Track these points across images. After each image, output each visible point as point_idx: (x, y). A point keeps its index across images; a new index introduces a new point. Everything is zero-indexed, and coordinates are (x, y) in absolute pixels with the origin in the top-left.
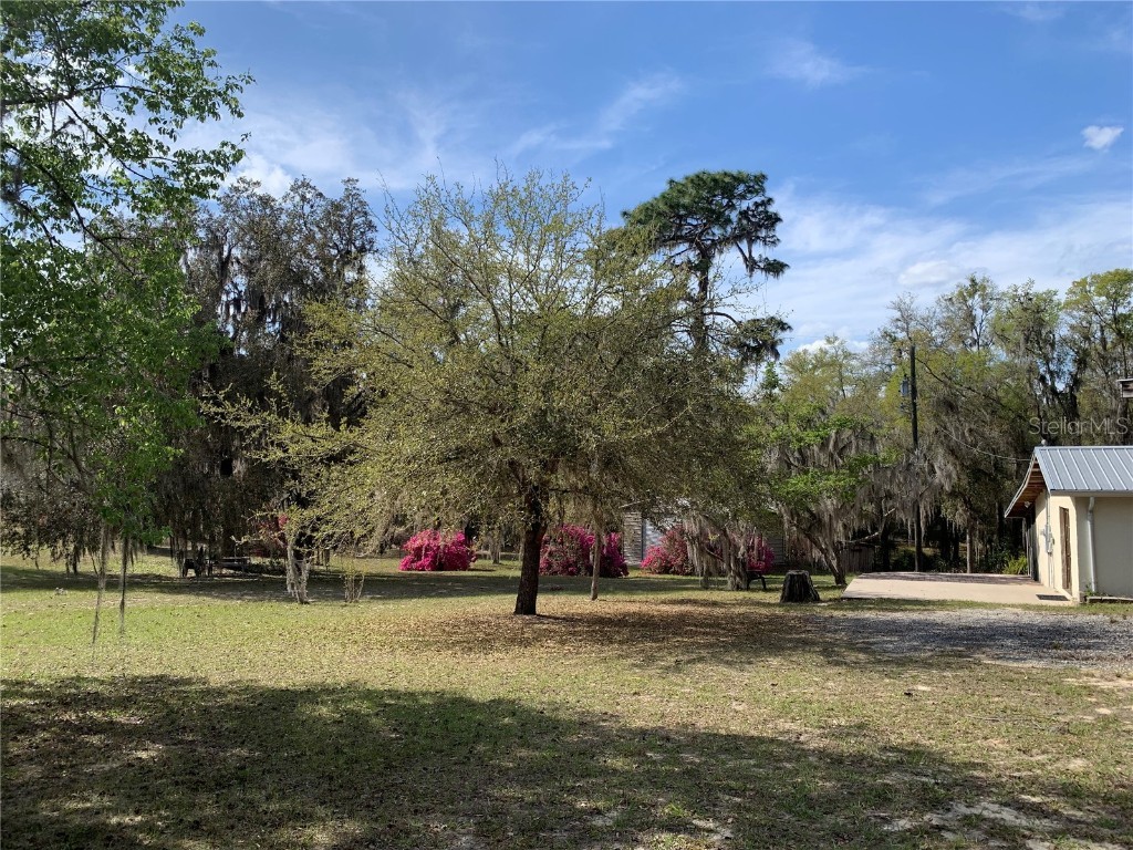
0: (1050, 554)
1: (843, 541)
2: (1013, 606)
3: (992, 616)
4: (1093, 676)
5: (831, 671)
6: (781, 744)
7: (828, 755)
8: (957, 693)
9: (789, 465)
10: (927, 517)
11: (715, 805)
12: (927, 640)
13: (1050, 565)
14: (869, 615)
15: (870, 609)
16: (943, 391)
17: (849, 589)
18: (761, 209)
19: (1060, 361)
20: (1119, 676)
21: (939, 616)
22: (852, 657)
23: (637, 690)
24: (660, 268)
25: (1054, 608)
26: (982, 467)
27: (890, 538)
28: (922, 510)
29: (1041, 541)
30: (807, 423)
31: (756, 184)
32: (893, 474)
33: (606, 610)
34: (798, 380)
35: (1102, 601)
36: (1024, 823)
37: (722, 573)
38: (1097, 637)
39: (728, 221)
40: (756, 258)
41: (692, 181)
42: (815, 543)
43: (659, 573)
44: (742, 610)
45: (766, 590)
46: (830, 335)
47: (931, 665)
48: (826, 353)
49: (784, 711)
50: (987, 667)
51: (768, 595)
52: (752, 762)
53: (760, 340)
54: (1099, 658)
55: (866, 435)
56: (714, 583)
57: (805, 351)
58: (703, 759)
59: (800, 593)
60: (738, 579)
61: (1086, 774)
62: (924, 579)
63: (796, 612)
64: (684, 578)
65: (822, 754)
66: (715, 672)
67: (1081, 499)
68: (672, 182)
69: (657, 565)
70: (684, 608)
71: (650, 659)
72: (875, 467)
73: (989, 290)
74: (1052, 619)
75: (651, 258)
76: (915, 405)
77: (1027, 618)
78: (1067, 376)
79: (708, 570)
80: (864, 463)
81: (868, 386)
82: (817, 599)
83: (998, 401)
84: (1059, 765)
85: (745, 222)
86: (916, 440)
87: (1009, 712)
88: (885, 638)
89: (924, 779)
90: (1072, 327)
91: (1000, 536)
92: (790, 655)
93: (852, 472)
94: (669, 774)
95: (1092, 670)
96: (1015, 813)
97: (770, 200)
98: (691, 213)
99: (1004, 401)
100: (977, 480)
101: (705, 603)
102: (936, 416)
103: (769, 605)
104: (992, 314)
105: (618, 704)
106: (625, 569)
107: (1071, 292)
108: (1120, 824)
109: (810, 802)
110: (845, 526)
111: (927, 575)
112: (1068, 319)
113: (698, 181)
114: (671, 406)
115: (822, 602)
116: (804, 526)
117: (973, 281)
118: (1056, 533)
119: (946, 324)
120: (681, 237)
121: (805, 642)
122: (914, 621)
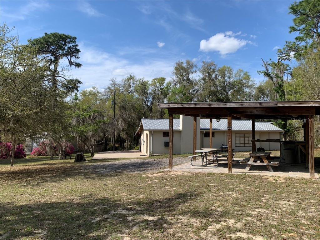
0: (144, 145)
1: (94, 143)
2: (134, 158)
3: (129, 161)
4: (149, 174)
5: (85, 180)
6: (67, 203)
7: (80, 204)
8: (117, 182)
9: (79, 122)
10: (116, 137)
11: (42, 225)
12: (112, 169)
13: (143, 147)
14: (98, 164)
15: (99, 162)
16: (122, 104)
17: (94, 157)
18: (74, 47)
19: (149, 98)
20: (154, 173)
21: (117, 162)
22: (92, 176)
23: (22, 193)
24: (41, 60)
25: (143, 158)
26: (131, 124)
27: (107, 142)
28: (115, 135)
29: (142, 141)
30: (85, 111)
31: (73, 40)
32: (108, 125)
33: (16, 169)
34: (84, 98)
35: (153, 155)
36: (127, 213)
37: (57, 155)
38: (151, 164)
39: (64, 49)
40: (73, 61)
41: (53, 35)
42: (86, 145)
43: (37, 156)
44: (62, 165)
45: (71, 159)
46: (94, 86)
47: (112, 176)
48: (92, 91)
49: (70, 193)
50: (126, 174)
51: (71, 160)
52: (57, 210)
53: (73, 85)
54: (151, 169)
55: (101, 115)
56: (55, 158)
57: (86, 90)
58: (41, 212)
59: (80, 159)
60: (62, 156)
61: (143, 198)
62: (114, 153)
63: (78, 164)
64: (46, 157)
65: (78, 204)
66: (50, 184)
67: (151, 132)
68: (46, 34)
69: (37, 153)
70: (43, 166)
71: (29, 183)
72: (103, 123)
73: (134, 79)
74: (142, 161)
75: (38, 56)
76: (115, 107)
77: (137, 161)
78: (150, 102)
79: (53, 154)
80: (100, 122)
81: (103, 101)
82: (85, 160)
83: (135, 107)
84: (138, 197)
85: (69, 50)
86: (115, 116)
87: (129, 185)
88: (102, 170)
89: (105, 206)
90: (152, 90)
91: (134, 141)
92: (74, 177)
93: (97, 125)
94: (29, 218)
95: (149, 173)
96: (126, 211)
97: (77, 45)
98: (52, 45)
99: (137, 107)
100: (129, 127)
101: (51, 164)
102: (120, 110)
103: (71, 163)
104: (135, 85)
105: (14, 199)
106: (25, 155)
107: (152, 81)
108: (148, 209)
109: (73, 218)
110: (94, 140)
111: (115, 152)
112: (151, 88)
113: (55, 35)
114: (40, 104)
115: (86, 161)
116: (83, 140)
117: (131, 76)
118: (145, 140)
119: (124, 86)
120: (49, 51)
121: (79, 173)
122: (110, 164)
